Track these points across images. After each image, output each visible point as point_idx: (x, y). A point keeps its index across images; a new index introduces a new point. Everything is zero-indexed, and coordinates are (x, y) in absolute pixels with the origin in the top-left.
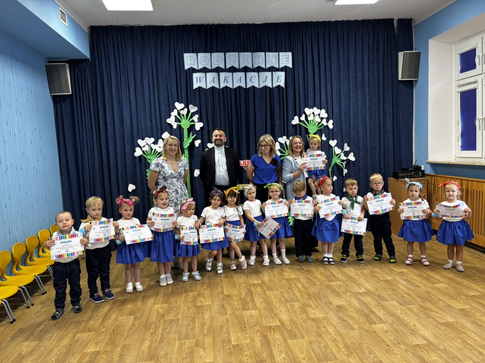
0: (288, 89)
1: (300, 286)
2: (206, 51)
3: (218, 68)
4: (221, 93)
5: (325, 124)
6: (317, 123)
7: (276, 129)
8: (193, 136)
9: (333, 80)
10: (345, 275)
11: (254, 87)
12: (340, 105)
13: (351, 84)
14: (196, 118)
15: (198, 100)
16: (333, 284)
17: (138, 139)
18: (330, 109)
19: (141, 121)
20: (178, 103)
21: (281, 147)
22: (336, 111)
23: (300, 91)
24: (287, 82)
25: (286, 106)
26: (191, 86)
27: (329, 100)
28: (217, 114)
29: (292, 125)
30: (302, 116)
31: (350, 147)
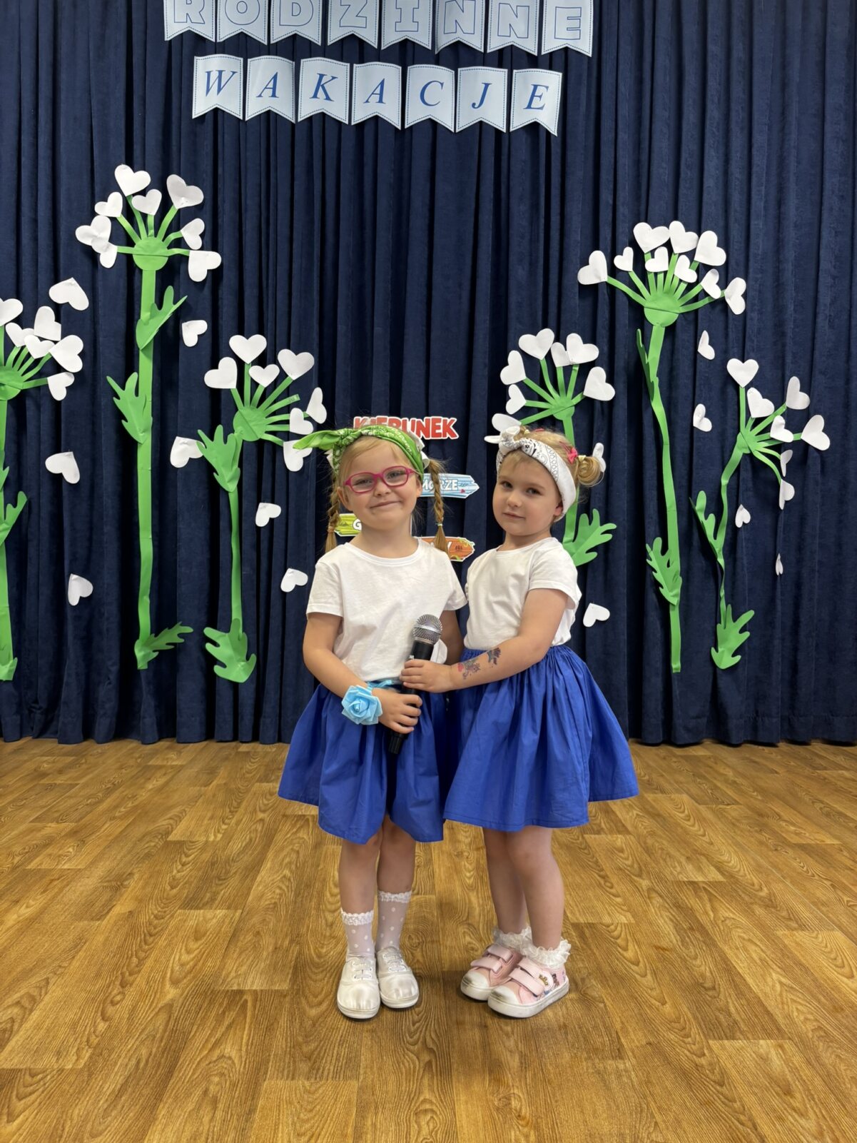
0: (569, 141)
3: (295, 39)
4: (300, 136)
5: (715, 293)
6: (683, 286)
7: (514, 298)
8: (175, 302)
9: (756, 116)
11: (432, 125)
12: (779, 222)
13: (828, 136)
14: (193, 232)
15: (206, 164)
18: (736, 233)
20: (128, 169)
21: (528, 374)
22: (761, 244)
23: (620, 152)
24: (570, 113)
25: (558, 211)
26: (184, 101)
27: (737, 198)
28: (279, 222)
29: (580, 285)
30: (621, 254)
31: (809, 395)
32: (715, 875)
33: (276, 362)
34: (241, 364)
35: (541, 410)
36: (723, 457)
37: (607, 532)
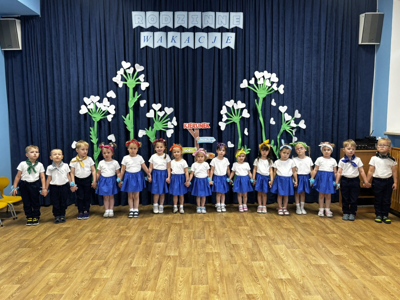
0: (237, 51)
1: (217, 263)
2: (154, 10)
3: (166, 27)
4: (168, 52)
5: (276, 89)
6: (267, 87)
7: (224, 92)
8: (138, 95)
9: (286, 42)
10: (274, 253)
11: (202, 48)
12: (292, 70)
13: (305, 47)
14: (142, 77)
15: (144, 60)
16: (256, 264)
17: (84, 97)
18: (281, 73)
19: (87, 79)
20: (125, 62)
21: (227, 111)
22: (288, 76)
23: (251, 53)
24: (237, 43)
25: (235, 69)
26: (138, 45)
27: (281, 64)
28: (163, 74)
29: (241, 88)
30: (251, 80)
31: (301, 114)
32: (264, 235)
33: (164, 110)
34: (155, 111)
35: (231, 120)
36: (278, 131)
37: (248, 151)
